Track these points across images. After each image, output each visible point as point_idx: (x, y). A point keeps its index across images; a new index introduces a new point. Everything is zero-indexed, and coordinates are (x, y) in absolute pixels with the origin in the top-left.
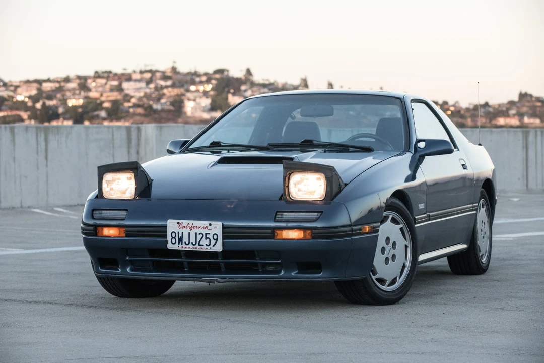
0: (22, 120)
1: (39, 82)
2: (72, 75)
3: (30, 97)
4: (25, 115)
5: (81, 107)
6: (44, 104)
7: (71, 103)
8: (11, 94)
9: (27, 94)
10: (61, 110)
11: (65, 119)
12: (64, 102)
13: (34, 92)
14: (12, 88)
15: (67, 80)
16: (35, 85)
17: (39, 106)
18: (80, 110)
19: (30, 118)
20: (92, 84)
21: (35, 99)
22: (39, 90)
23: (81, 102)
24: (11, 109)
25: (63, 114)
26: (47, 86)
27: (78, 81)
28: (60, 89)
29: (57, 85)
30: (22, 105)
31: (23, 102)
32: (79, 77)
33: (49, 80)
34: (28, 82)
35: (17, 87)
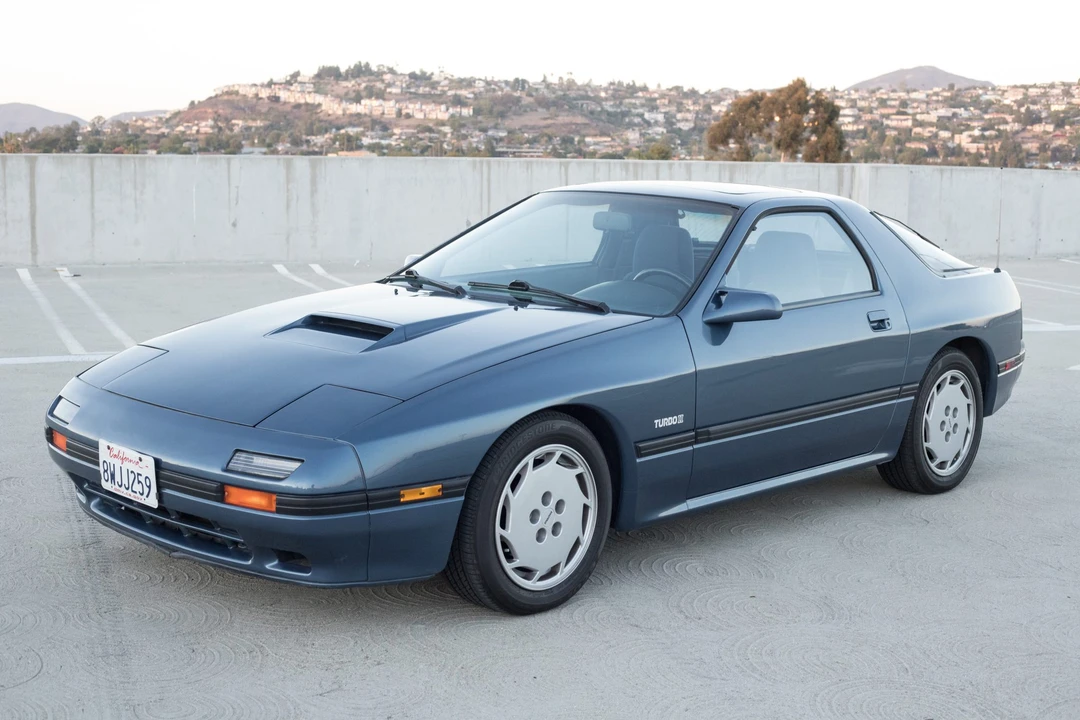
0: (1006, 123)
1: (1026, 87)
2: (1057, 82)
3: (1015, 102)
4: (1009, 118)
5: (1063, 112)
6: (1028, 108)
7: (1054, 108)
8: (999, 98)
9: (1014, 99)
10: (1044, 115)
11: (1046, 123)
12: (1048, 107)
13: (1020, 97)
14: (1000, 93)
15: (1052, 86)
16: (1022, 90)
17: (1023, 110)
18: (1062, 115)
19: (1014, 121)
20: (1074, 91)
21: (1020, 104)
22: (1025, 94)
23: (1062, 107)
24: (997, 112)
25: (1046, 118)
26: (1033, 92)
27: (1062, 87)
28: (1045, 95)
29: (1043, 91)
30: (1008, 109)
31: (1008, 106)
32: (1064, 84)
33: (1035, 86)
34: (1015, 87)
35: (1004, 91)
